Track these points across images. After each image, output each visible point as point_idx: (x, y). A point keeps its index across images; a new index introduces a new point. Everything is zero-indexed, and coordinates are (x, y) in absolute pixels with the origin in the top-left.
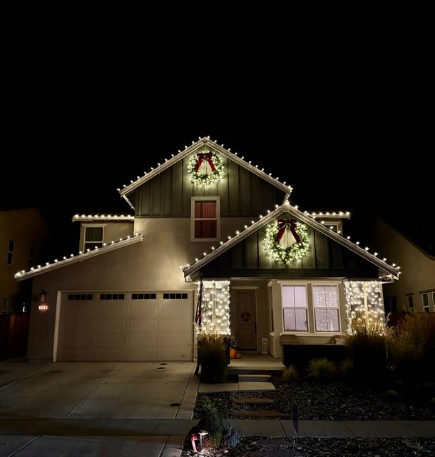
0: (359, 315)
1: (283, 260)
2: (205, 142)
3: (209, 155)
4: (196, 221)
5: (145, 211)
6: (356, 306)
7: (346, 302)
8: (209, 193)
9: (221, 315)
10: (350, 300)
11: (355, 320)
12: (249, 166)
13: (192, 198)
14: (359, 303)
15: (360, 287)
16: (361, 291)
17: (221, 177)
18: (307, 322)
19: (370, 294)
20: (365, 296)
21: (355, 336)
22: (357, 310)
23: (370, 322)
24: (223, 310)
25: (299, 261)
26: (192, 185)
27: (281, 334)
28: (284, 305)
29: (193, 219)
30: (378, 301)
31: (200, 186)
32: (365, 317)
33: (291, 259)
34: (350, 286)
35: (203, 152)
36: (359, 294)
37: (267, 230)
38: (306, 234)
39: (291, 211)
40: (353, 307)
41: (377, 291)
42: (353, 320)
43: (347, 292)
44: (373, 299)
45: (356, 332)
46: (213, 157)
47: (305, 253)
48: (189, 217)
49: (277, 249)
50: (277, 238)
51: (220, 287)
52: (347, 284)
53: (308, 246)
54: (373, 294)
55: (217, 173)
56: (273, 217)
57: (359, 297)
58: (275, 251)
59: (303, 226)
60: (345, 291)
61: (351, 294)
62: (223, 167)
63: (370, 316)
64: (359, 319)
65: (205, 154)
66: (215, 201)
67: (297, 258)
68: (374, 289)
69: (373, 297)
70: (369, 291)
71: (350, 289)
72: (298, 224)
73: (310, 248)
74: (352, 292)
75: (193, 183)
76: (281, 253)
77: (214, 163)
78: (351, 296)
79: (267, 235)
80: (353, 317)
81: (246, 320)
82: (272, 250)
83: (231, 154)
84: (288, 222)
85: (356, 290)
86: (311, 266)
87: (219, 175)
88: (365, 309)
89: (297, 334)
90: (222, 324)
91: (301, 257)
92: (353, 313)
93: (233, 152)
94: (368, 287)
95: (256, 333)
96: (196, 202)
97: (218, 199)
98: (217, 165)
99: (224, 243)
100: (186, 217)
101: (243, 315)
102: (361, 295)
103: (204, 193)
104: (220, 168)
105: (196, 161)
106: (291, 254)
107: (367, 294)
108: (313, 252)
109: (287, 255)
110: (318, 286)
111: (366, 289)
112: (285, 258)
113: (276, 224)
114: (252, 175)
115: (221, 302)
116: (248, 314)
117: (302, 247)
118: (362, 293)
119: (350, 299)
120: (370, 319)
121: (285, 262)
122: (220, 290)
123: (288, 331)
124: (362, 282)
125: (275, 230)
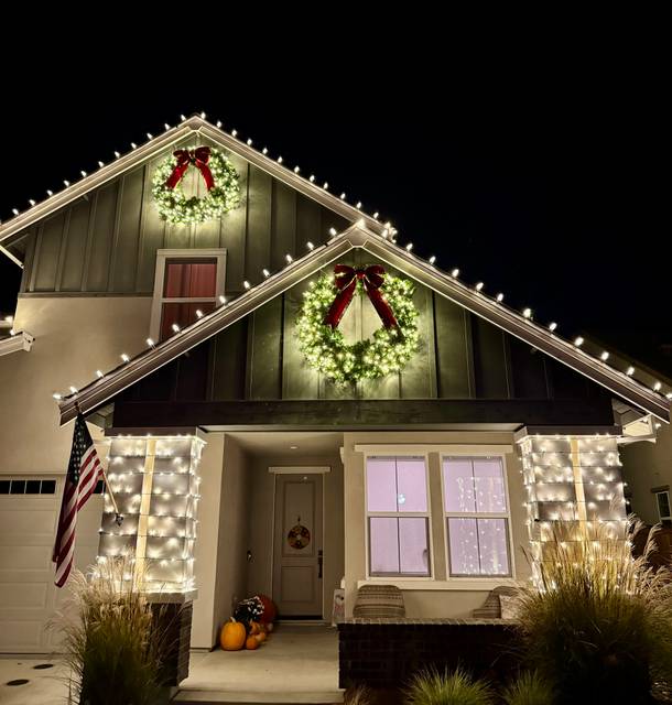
0: (562, 531)
1: (347, 377)
2: (195, 126)
3: (203, 154)
4: (164, 305)
5: (45, 283)
6: (553, 505)
7: (525, 496)
8: (200, 242)
9: (162, 533)
10: (536, 489)
11: (551, 546)
12: (293, 178)
13: (159, 252)
14: (562, 497)
15: (564, 451)
16: (567, 462)
17: (229, 204)
18: (427, 551)
19: (590, 470)
20: (578, 477)
21: (552, 598)
22: (555, 516)
23: (596, 554)
24: (169, 521)
25: (391, 380)
26: (162, 224)
27: (361, 584)
28: (371, 507)
29: (158, 299)
30: (616, 492)
31: (181, 226)
32: (579, 538)
33: (368, 374)
34: (535, 449)
35: (190, 149)
36: (560, 473)
37: (307, 294)
38: (410, 305)
39: (370, 246)
40: (544, 510)
41: (610, 463)
42: (545, 546)
43: (527, 465)
44: (601, 486)
45: (553, 585)
46: (211, 159)
47: (407, 357)
48: (151, 294)
49: (332, 344)
50: (332, 315)
51: (168, 452)
52: (525, 442)
53: (415, 336)
54: (599, 470)
55: (219, 194)
56: (322, 261)
57: (560, 479)
58: (323, 353)
59: (404, 285)
60: (521, 465)
61: (538, 470)
62: (234, 182)
63: (594, 536)
64: (564, 545)
65: (192, 152)
66: (214, 261)
67: (385, 369)
68: (601, 456)
69: (600, 479)
70: (589, 462)
71: (534, 456)
72: (389, 279)
73: (421, 343)
74: (541, 466)
75: (164, 217)
76: (340, 356)
77: (213, 172)
78: (538, 478)
79: (306, 308)
80: (544, 539)
81: (298, 546)
82: (318, 350)
83: (254, 153)
84: (360, 272)
85: (553, 459)
86: (426, 391)
87: (224, 199)
88: (581, 515)
89: (400, 583)
90: (164, 563)
91: (397, 367)
92: (545, 525)
93: (257, 146)
94: (585, 451)
95: (321, 576)
96: (169, 261)
97: (220, 255)
98: (220, 176)
99: (183, 327)
100: (140, 295)
101: (292, 535)
102: (567, 474)
103: (190, 242)
104: (227, 184)
105: (173, 167)
106: (367, 360)
107: (581, 472)
108: (431, 357)
109: (359, 361)
110: (455, 459)
111: (581, 457)
112: (354, 371)
113: (330, 279)
114: (300, 200)
115: (167, 496)
116: (305, 532)
117: (400, 339)
118: (568, 470)
119: (535, 485)
120: (596, 545)
121: (354, 382)
122: (168, 460)
123: (379, 574)
124: (568, 438)
125: (328, 295)
